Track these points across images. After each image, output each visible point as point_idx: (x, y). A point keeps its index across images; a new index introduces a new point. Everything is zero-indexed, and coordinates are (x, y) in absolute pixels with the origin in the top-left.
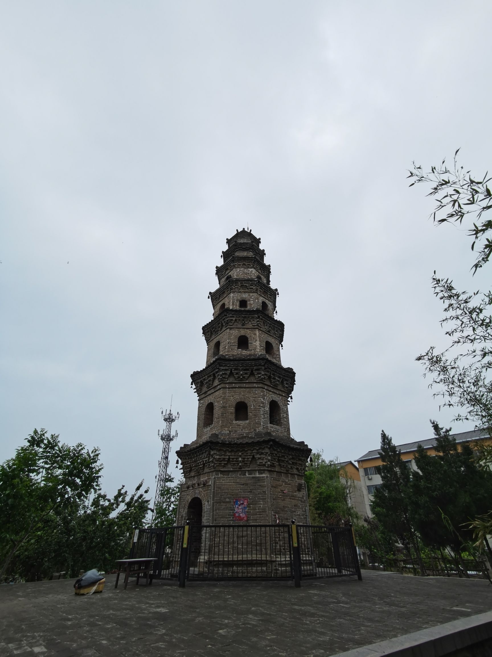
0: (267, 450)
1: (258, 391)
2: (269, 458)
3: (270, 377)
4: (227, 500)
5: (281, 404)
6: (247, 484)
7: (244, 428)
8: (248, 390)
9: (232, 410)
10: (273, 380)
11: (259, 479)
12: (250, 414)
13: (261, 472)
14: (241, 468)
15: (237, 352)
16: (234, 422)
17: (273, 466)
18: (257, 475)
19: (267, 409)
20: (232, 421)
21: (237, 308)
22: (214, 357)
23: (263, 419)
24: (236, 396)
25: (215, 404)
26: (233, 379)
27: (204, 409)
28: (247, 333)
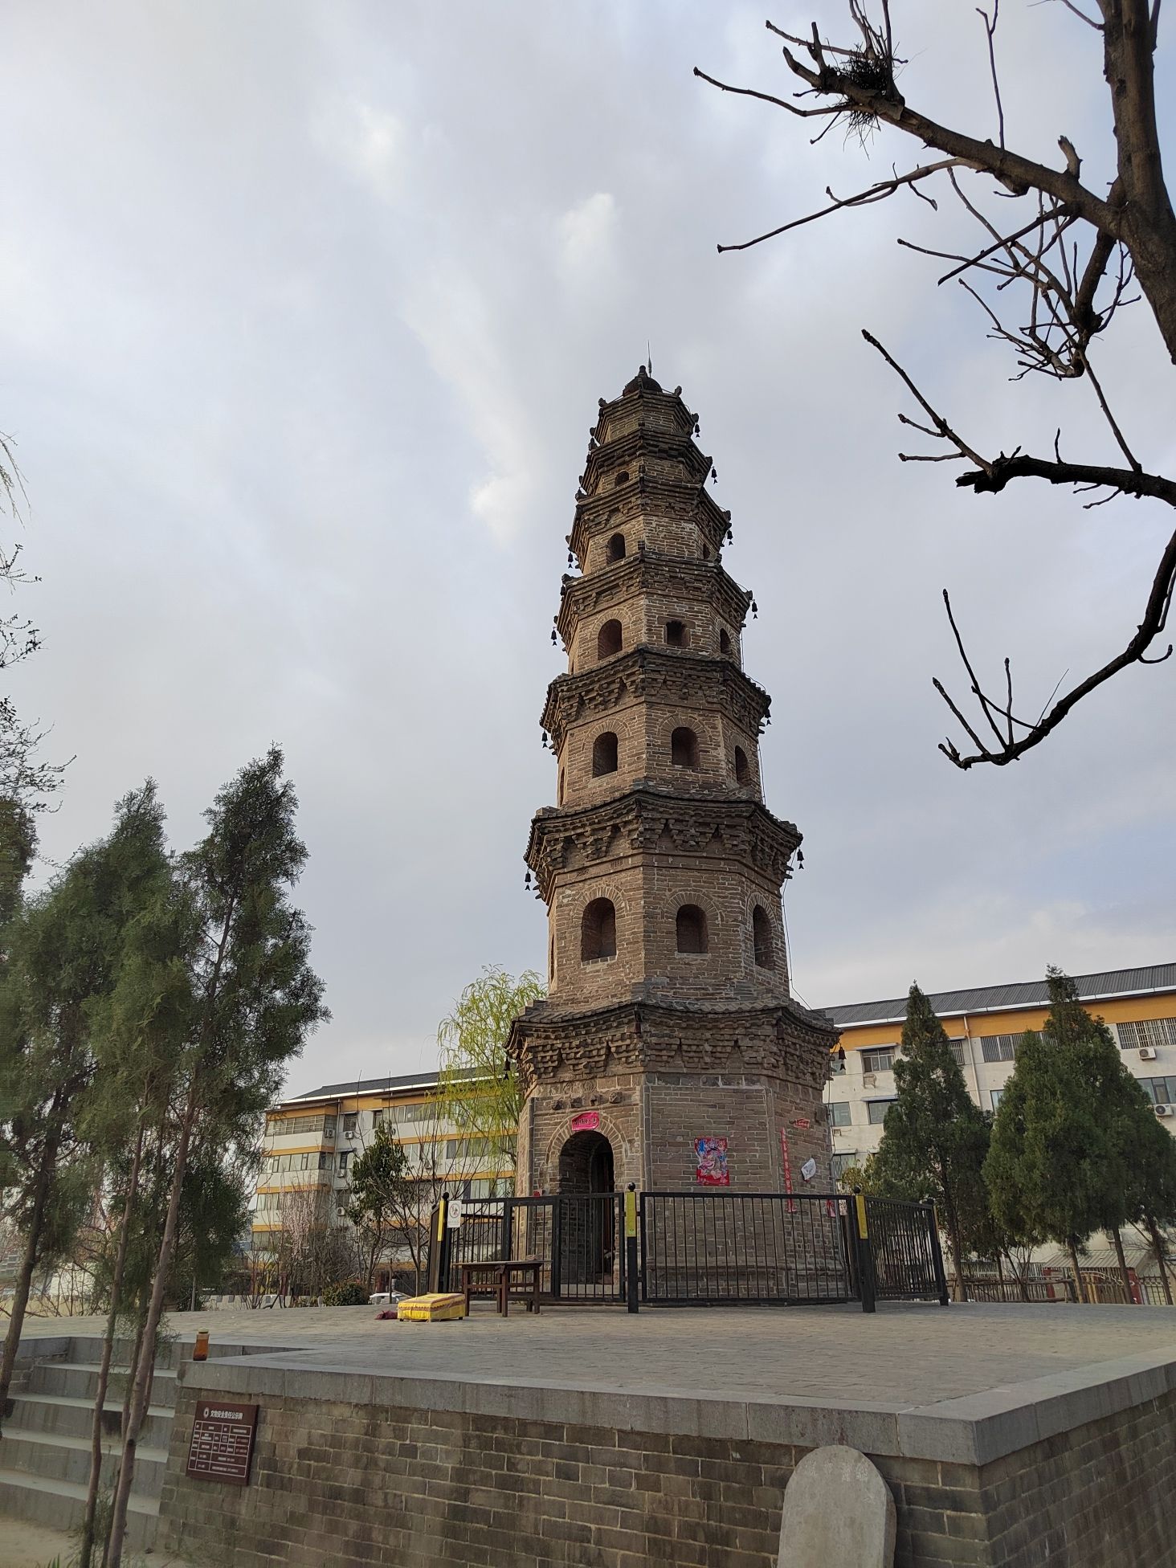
0: (768, 1030)
1: (731, 881)
2: (775, 1049)
4: (680, 1139)
5: (771, 915)
6: (722, 1106)
7: (701, 971)
8: (705, 875)
9: (671, 924)
10: (760, 855)
11: (748, 1096)
12: (712, 938)
13: (752, 1078)
14: (706, 1067)
15: (672, 774)
16: (677, 955)
17: (775, 1066)
18: (744, 1086)
19: (750, 927)
20: (672, 952)
21: (661, 643)
22: (595, 775)
23: (745, 952)
24: (680, 889)
25: (620, 905)
26: (670, 845)
27: (577, 913)
28: (693, 720)
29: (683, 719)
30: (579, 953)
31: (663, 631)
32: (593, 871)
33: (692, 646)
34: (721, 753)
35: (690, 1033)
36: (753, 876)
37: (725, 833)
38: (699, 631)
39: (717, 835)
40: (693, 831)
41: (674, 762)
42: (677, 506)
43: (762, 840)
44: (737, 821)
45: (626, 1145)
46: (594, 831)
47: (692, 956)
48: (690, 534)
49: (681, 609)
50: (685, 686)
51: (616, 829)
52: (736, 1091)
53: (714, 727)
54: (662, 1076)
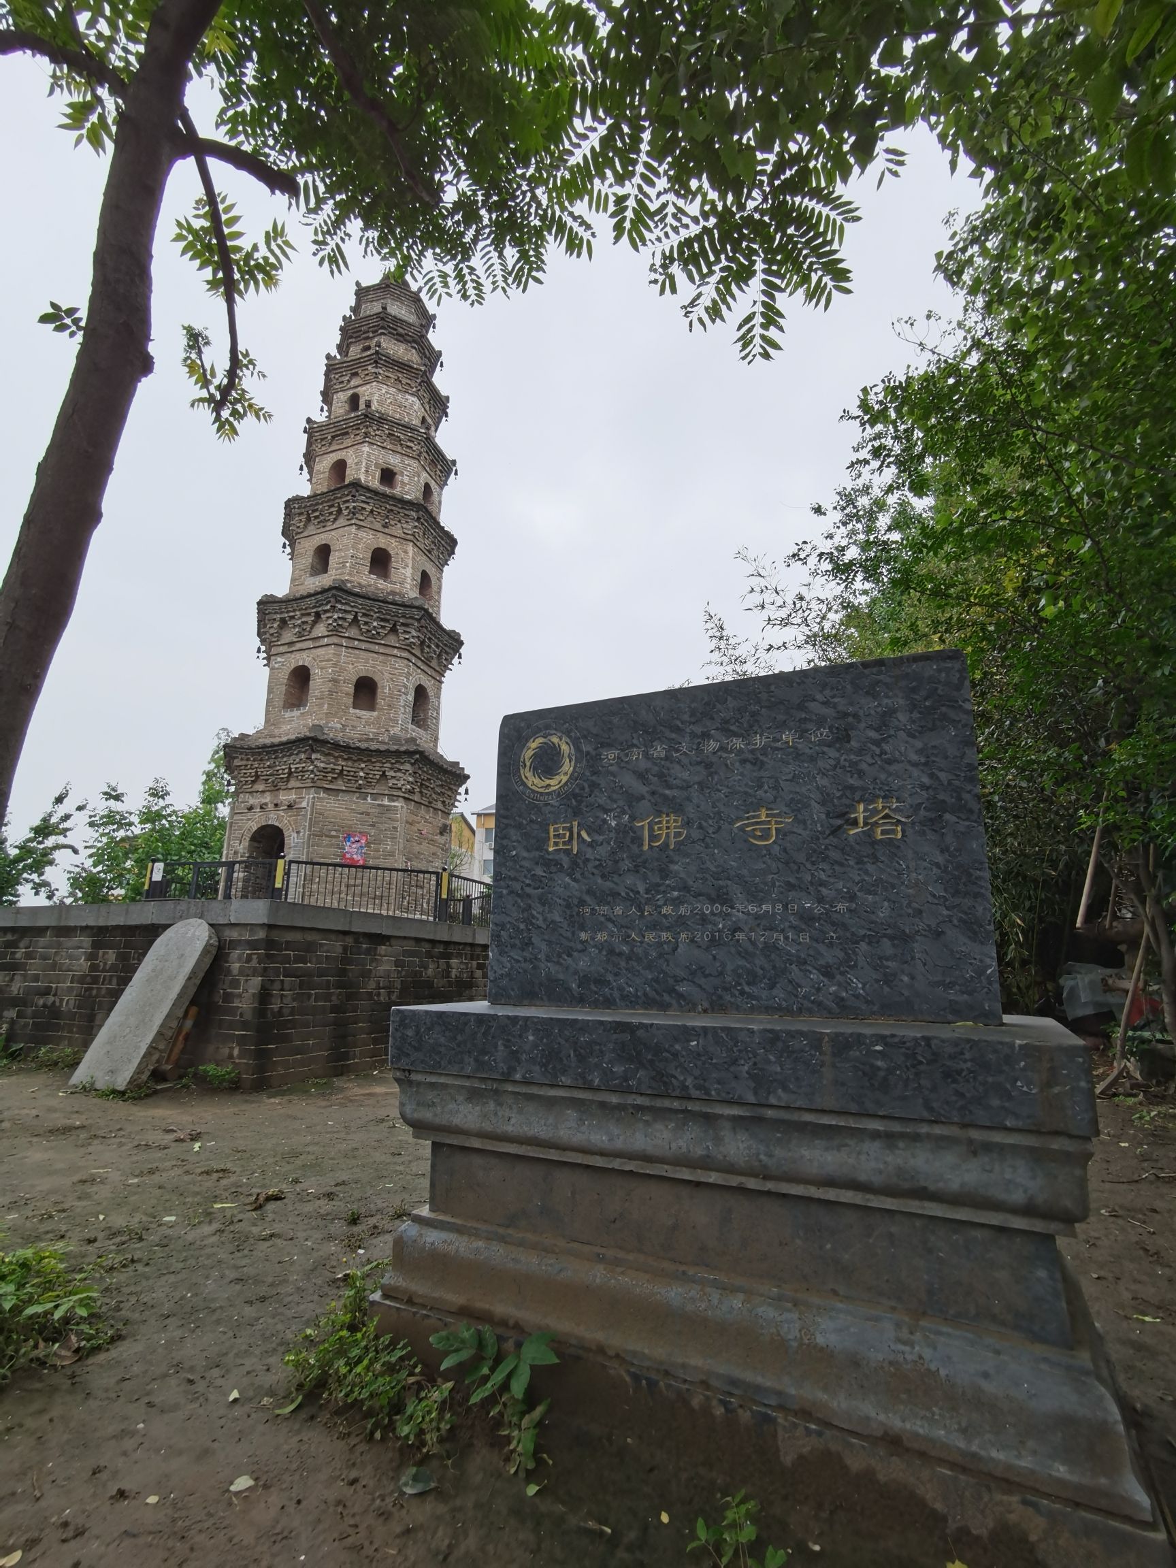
0: (408, 767)
1: (400, 664)
2: (411, 779)
3: (423, 643)
4: (333, 833)
5: (431, 693)
6: (368, 814)
7: (368, 723)
8: (381, 658)
9: (350, 689)
10: (427, 649)
11: (388, 809)
12: (380, 702)
13: (392, 798)
14: (360, 787)
15: (367, 580)
16: (352, 710)
17: (412, 792)
18: (386, 802)
19: (411, 698)
20: (348, 708)
21: (374, 482)
22: (312, 575)
23: (403, 713)
24: (358, 664)
25: (315, 672)
26: (357, 632)
27: (284, 675)
28: (392, 546)
29: (382, 542)
30: (281, 703)
31: (378, 474)
32: (298, 646)
33: (399, 489)
34: (408, 572)
35: (350, 764)
36: (420, 664)
37: (400, 629)
38: (406, 479)
39: (394, 630)
40: (375, 624)
41: (371, 572)
42: (404, 381)
43: (430, 639)
44: (410, 621)
45: (295, 835)
46: (303, 615)
47: (363, 712)
48: (411, 405)
49: (394, 461)
50: (387, 517)
51: (318, 615)
52: (379, 805)
53: (406, 552)
54: (326, 790)
